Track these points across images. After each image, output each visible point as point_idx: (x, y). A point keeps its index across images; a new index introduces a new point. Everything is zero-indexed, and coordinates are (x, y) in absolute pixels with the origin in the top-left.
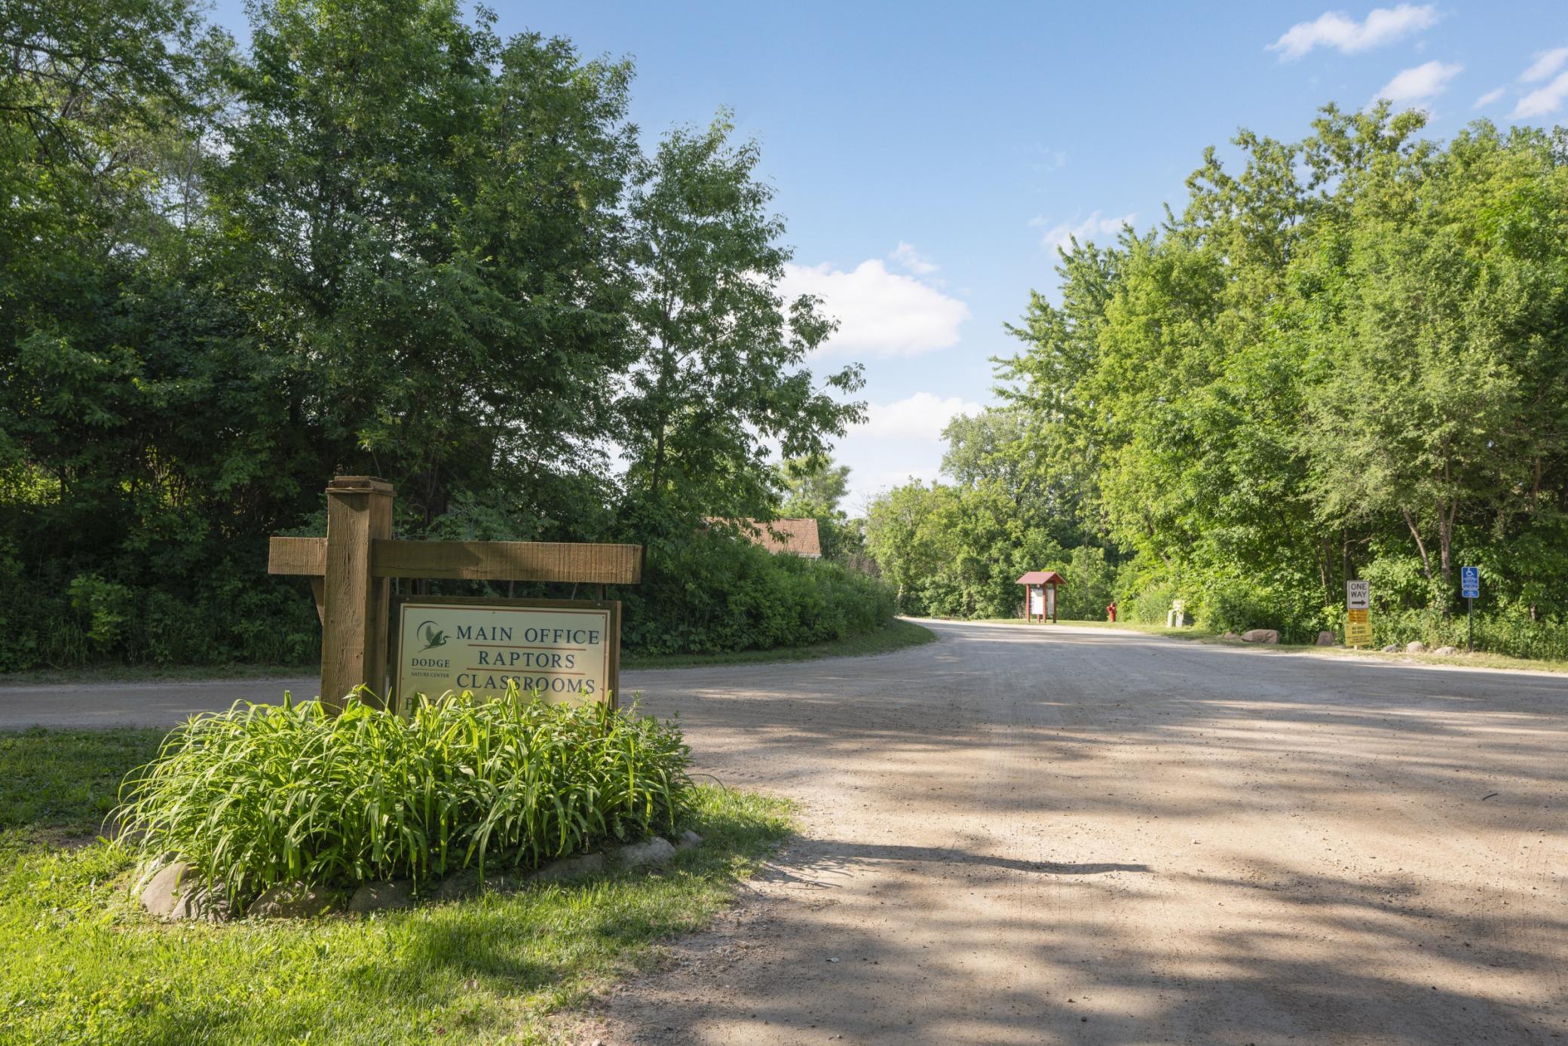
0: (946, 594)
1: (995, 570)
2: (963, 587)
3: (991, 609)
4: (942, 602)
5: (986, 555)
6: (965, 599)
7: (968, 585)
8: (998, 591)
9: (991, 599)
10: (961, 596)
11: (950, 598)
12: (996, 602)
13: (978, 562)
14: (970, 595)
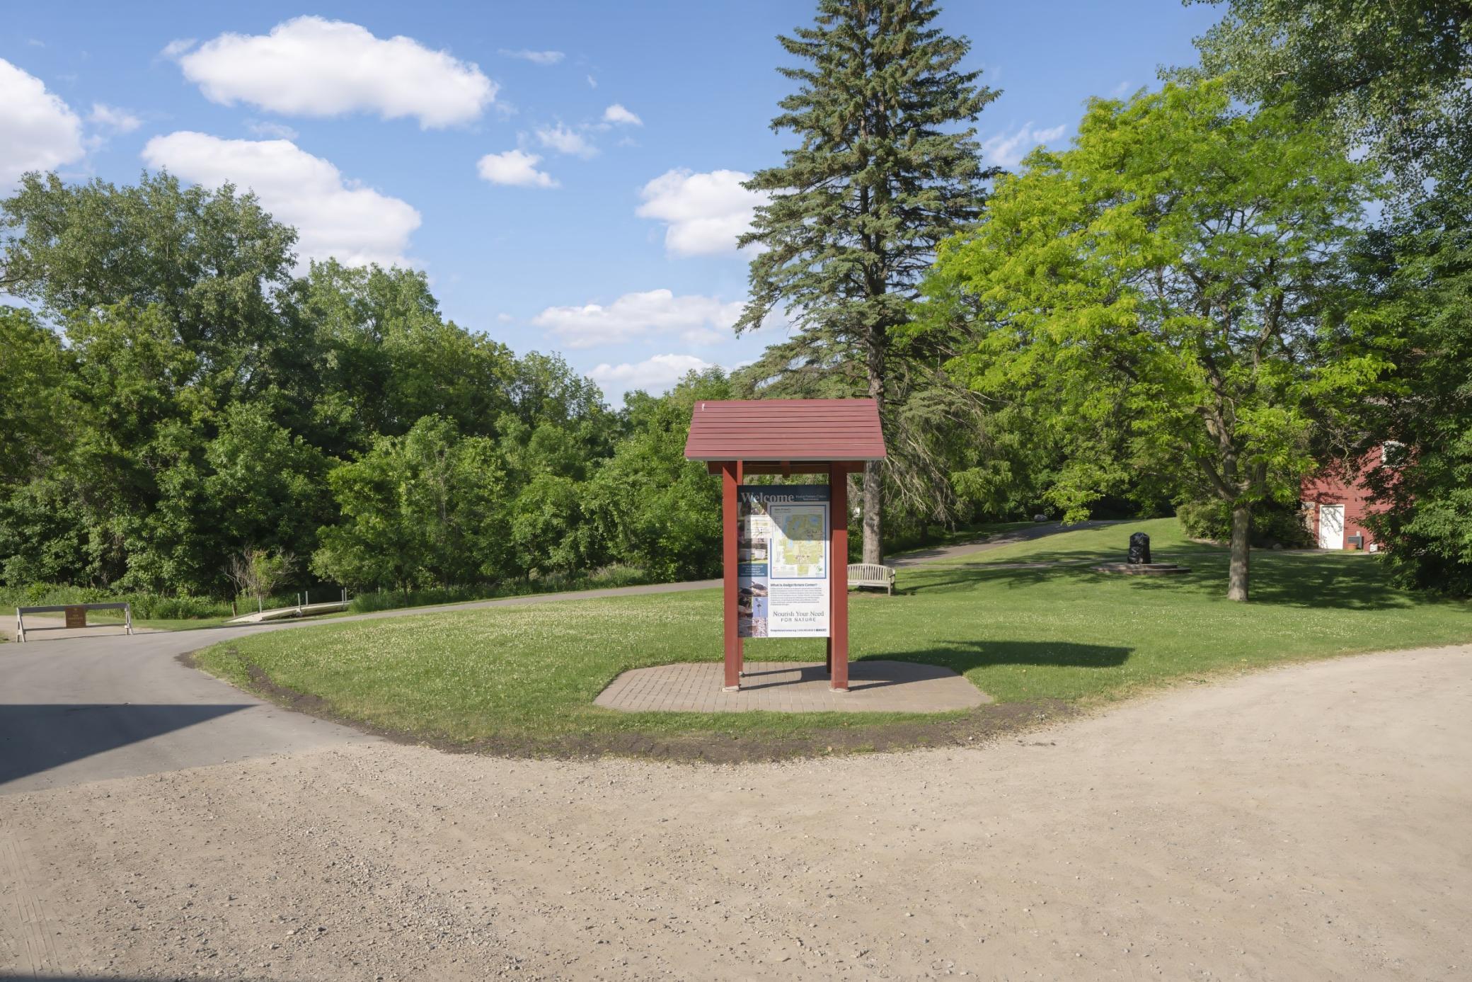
0: (45, 536)
1: (172, 480)
2: (87, 520)
3: (168, 567)
4: (33, 554)
5: (143, 451)
6: (94, 545)
7: (102, 513)
8: (183, 525)
9: (165, 546)
10: (84, 539)
11: (56, 545)
12: (179, 550)
13: (126, 464)
14: (106, 536)
